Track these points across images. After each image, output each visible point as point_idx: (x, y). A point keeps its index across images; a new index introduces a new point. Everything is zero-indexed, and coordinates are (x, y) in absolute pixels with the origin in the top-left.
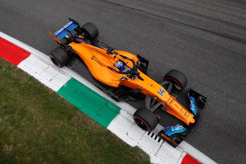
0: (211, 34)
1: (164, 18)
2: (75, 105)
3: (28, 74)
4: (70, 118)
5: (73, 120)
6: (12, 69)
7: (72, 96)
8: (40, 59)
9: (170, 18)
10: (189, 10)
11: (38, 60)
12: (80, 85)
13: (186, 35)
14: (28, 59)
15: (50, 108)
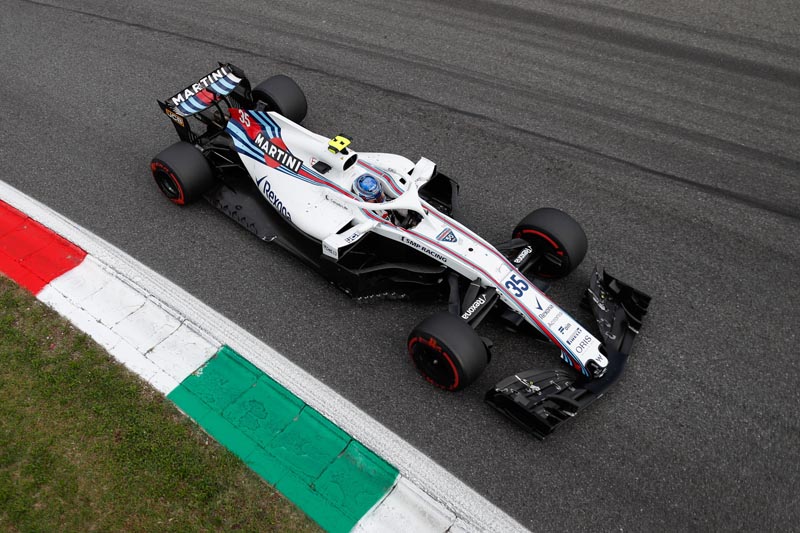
0: (742, 207)
1: (563, 143)
2: (231, 448)
3: (71, 325)
4: (210, 496)
5: (219, 502)
6: (18, 306)
7: (222, 414)
8: (118, 274)
9: (589, 146)
10: (659, 117)
11: (109, 276)
12: (250, 375)
13: (647, 207)
14: (77, 271)
15: (140, 453)
